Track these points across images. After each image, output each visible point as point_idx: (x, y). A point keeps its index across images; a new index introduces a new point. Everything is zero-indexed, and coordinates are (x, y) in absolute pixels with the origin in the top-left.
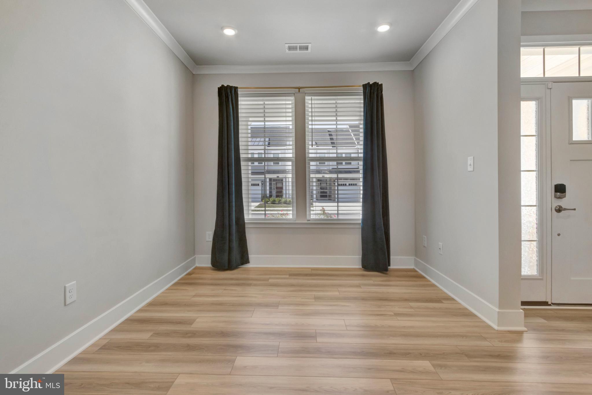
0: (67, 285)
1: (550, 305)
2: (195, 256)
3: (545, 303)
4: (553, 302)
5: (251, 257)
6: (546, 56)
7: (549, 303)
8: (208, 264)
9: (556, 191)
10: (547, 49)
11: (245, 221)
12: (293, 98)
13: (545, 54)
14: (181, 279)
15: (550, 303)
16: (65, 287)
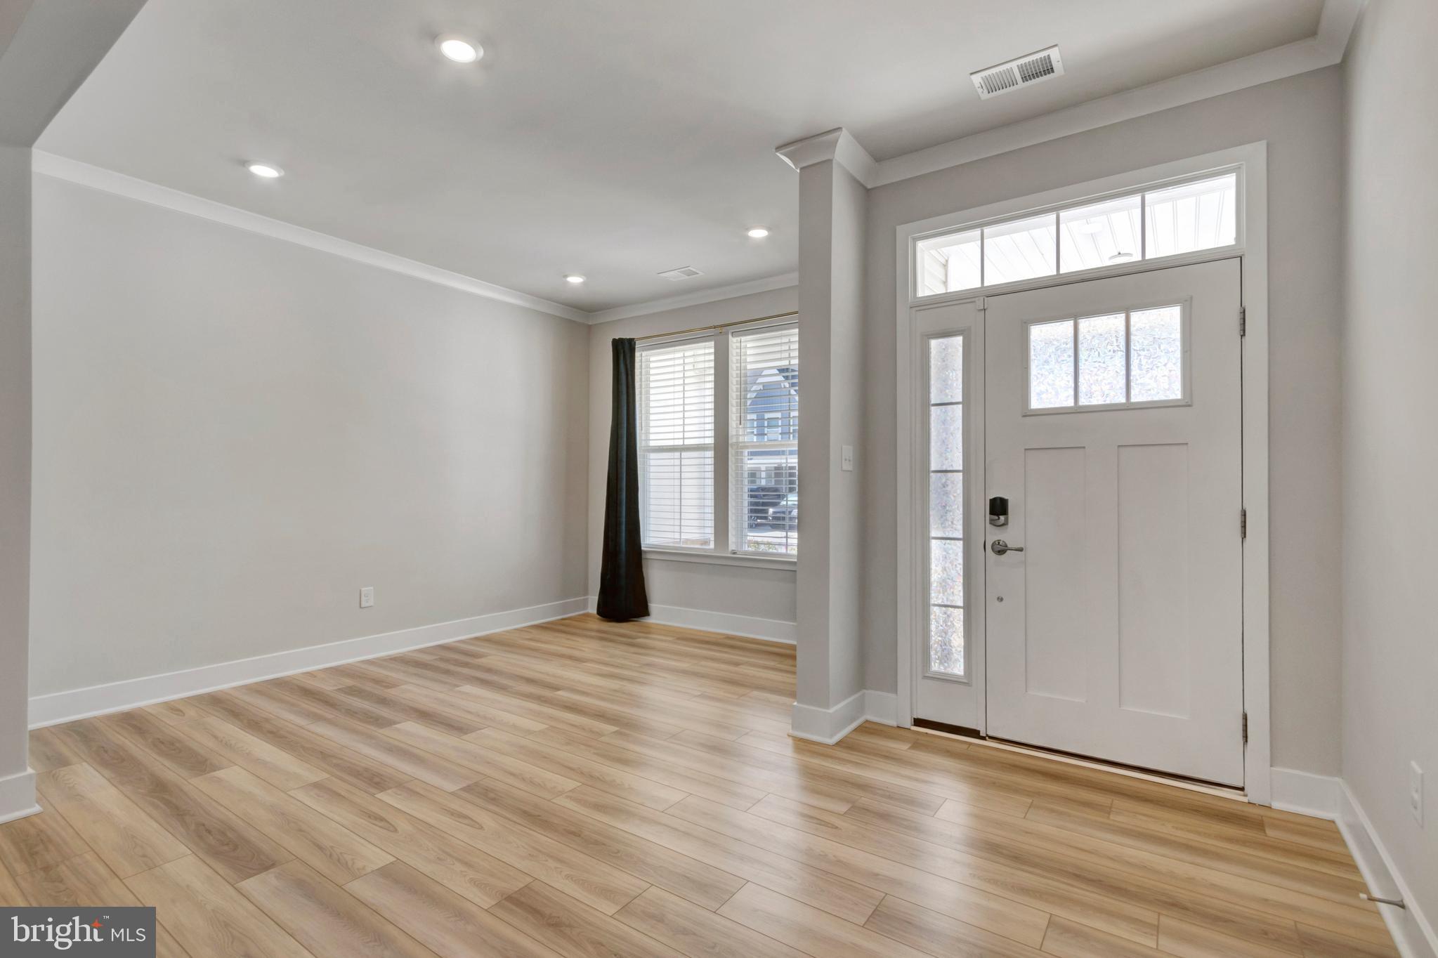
0: (363, 589)
1: (983, 738)
2: (585, 597)
3: (974, 733)
4: (990, 733)
5: (654, 606)
6: (985, 241)
7: (982, 734)
8: (593, 609)
9: (993, 512)
10: (987, 230)
11: (642, 548)
12: (712, 344)
13: (985, 237)
14: (548, 623)
15: (985, 735)
16: (360, 590)
